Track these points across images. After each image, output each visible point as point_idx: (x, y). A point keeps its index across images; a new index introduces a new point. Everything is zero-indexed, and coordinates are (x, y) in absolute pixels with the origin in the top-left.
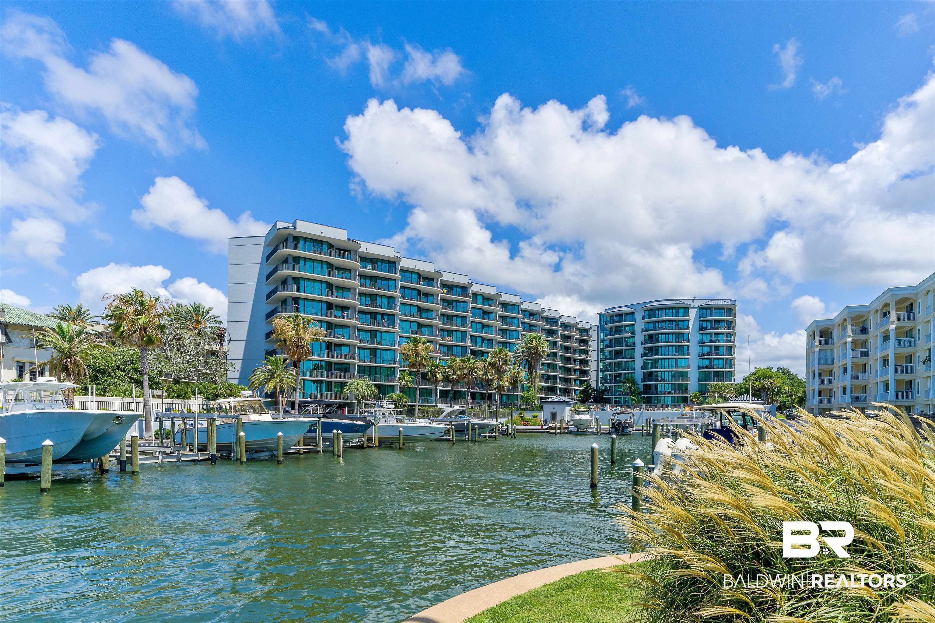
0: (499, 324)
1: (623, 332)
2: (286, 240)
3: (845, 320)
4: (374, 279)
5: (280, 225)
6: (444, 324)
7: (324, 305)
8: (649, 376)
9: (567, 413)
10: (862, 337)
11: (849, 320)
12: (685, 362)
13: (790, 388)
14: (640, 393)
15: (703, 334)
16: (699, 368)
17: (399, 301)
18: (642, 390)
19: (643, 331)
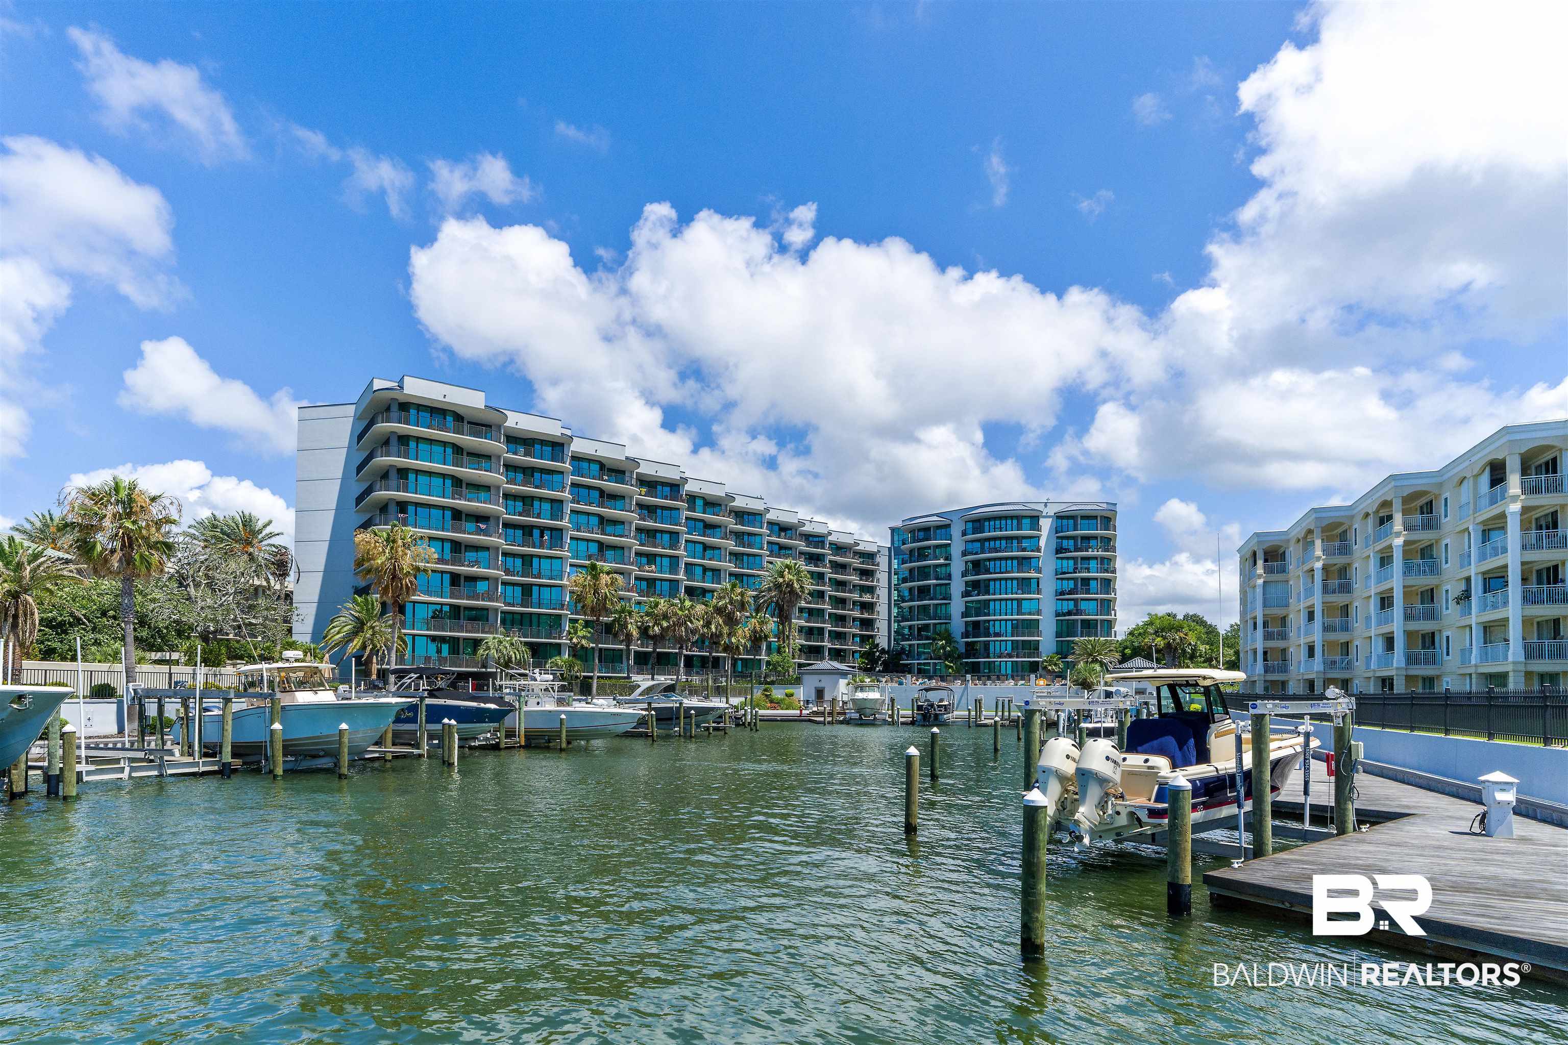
0: (731, 544)
1: (931, 556)
2: (388, 409)
3: (1310, 532)
4: (528, 472)
5: (378, 384)
6: (641, 545)
7: (448, 514)
8: (976, 628)
9: (842, 690)
10: (1340, 560)
11: (1317, 532)
12: (1033, 606)
13: (1208, 647)
14: (960, 656)
15: (1062, 558)
16: (1058, 615)
17: (568, 507)
18: (963, 650)
19: (964, 554)
